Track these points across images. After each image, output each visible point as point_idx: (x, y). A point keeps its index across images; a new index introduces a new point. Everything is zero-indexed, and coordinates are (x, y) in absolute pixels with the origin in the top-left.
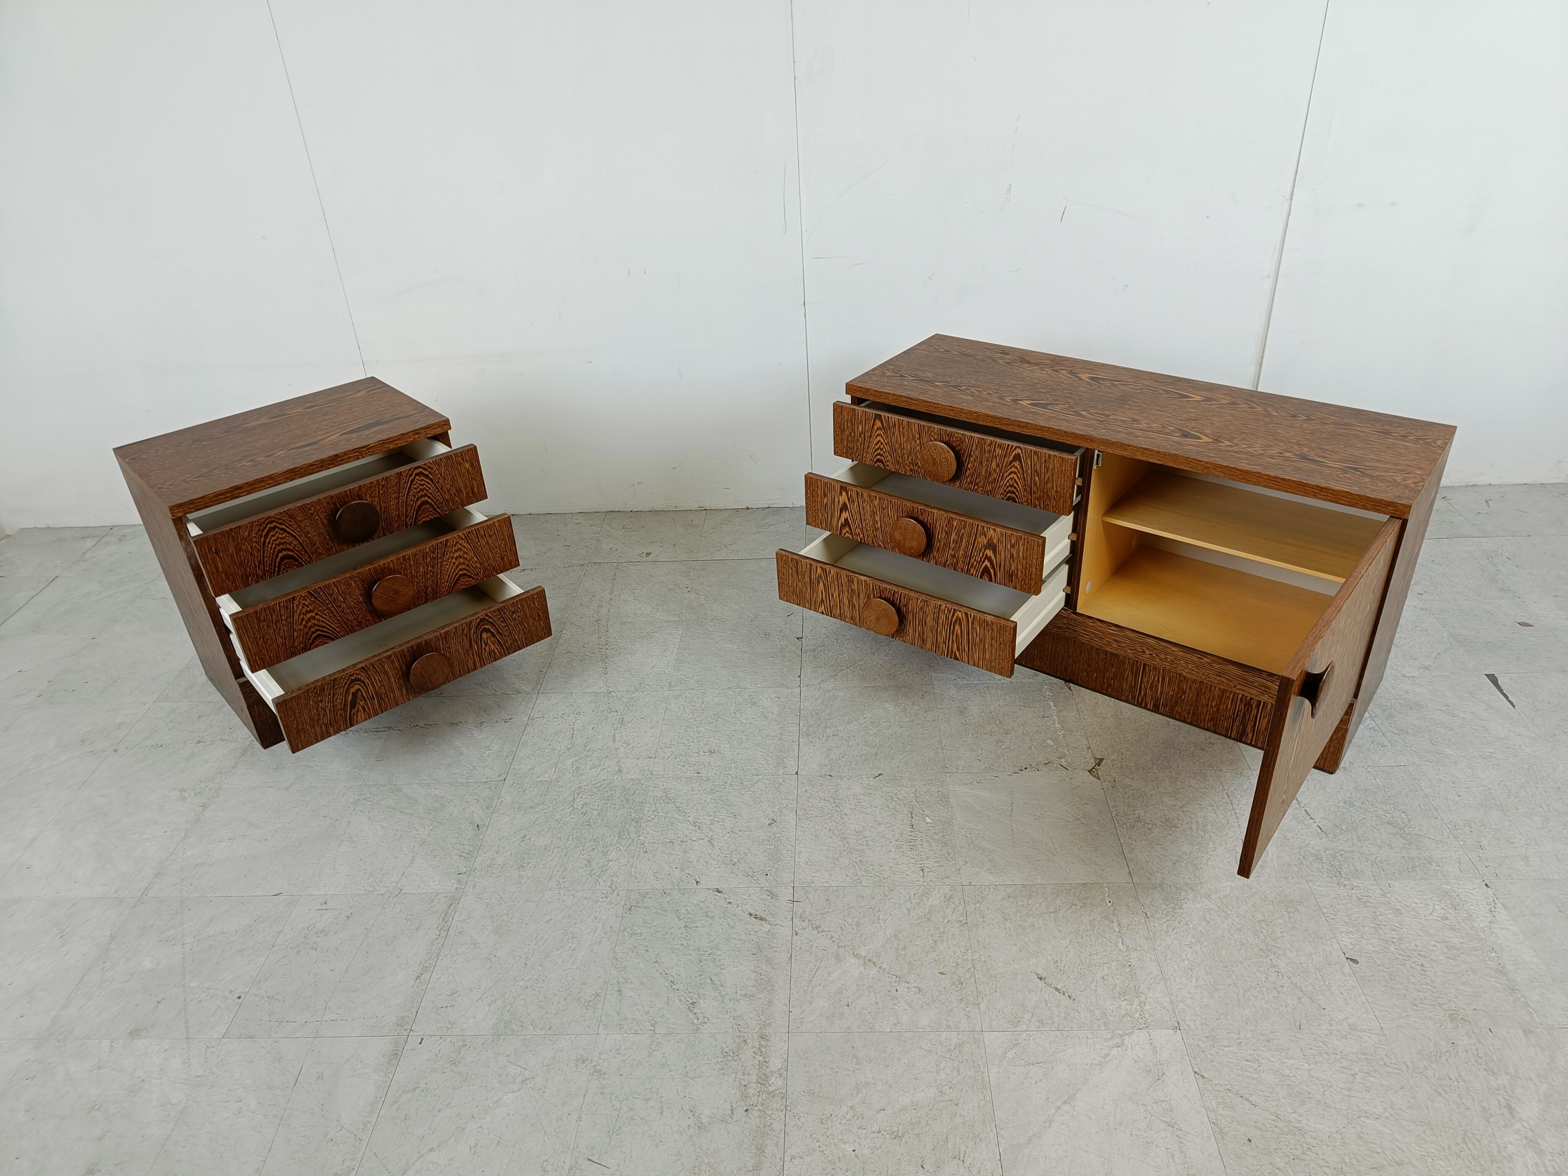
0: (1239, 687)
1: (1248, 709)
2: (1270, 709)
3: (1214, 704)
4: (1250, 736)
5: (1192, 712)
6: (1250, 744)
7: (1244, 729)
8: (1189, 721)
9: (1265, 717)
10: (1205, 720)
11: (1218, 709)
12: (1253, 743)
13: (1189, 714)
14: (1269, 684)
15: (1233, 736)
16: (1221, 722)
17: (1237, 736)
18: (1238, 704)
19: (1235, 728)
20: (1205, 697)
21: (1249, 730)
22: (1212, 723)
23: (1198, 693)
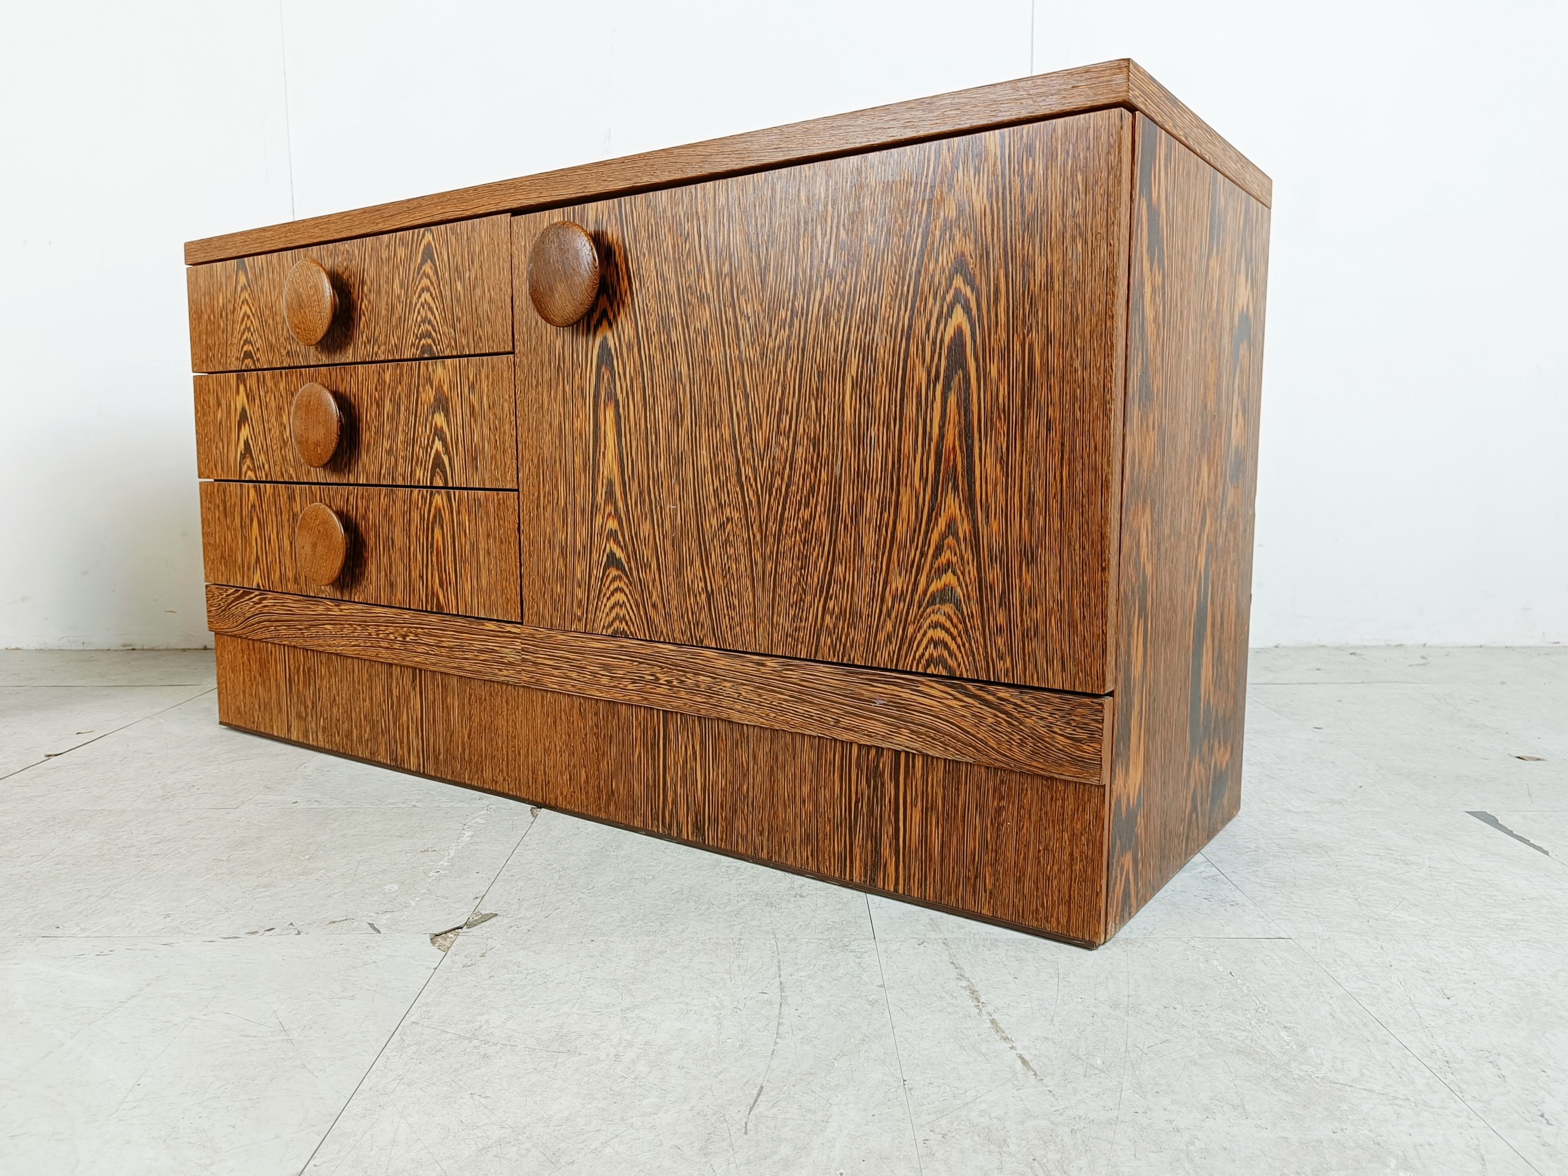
0: (845, 722)
1: (875, 788)
2: (923, 775)
3: (806, 790)
4: (891, 869)
5: (766, 826)
6: (894, 895)
7: (877, 851)
8: (764, 855)
9: (914, 804)
10: (793, 843)
11: (816, 805)
12: (901, 891)
13: (761, 833)
14: (906, 694)
15: (856, 879)
16: (827, 842)
17: (866, 876)
18: (854, 777)
19: (857, 851)
20: (786, 776)
21: (886, 852)
22: (809, 849)
23: (772, 767)
